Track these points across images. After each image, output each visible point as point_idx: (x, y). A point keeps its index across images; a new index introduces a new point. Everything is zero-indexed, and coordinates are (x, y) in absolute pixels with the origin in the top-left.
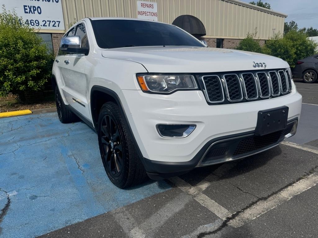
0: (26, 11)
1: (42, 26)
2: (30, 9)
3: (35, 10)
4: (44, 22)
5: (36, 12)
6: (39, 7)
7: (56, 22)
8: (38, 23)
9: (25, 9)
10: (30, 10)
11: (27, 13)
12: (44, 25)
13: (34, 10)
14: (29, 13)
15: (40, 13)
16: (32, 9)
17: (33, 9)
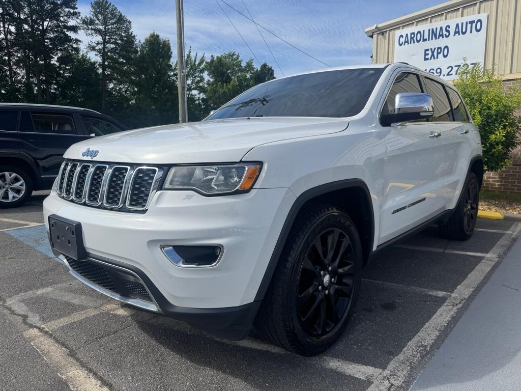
0: (427, 57)
1: (446, 75)
2: (433, 52)
3: (440, 53)
4: (450, 69)
5: (441, 56)
6: (446, 47)
7: (469, 64)
8: (441, 72)
9: (426, 54)
10: (433, 55)
11: (428, 59)
12: (448, 74)
13: (438, 53)
14: (431, 59)
15: (445, 56)
16: (435, 54)
17: (438, 51)
